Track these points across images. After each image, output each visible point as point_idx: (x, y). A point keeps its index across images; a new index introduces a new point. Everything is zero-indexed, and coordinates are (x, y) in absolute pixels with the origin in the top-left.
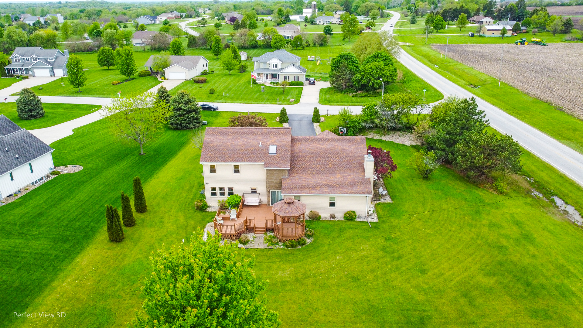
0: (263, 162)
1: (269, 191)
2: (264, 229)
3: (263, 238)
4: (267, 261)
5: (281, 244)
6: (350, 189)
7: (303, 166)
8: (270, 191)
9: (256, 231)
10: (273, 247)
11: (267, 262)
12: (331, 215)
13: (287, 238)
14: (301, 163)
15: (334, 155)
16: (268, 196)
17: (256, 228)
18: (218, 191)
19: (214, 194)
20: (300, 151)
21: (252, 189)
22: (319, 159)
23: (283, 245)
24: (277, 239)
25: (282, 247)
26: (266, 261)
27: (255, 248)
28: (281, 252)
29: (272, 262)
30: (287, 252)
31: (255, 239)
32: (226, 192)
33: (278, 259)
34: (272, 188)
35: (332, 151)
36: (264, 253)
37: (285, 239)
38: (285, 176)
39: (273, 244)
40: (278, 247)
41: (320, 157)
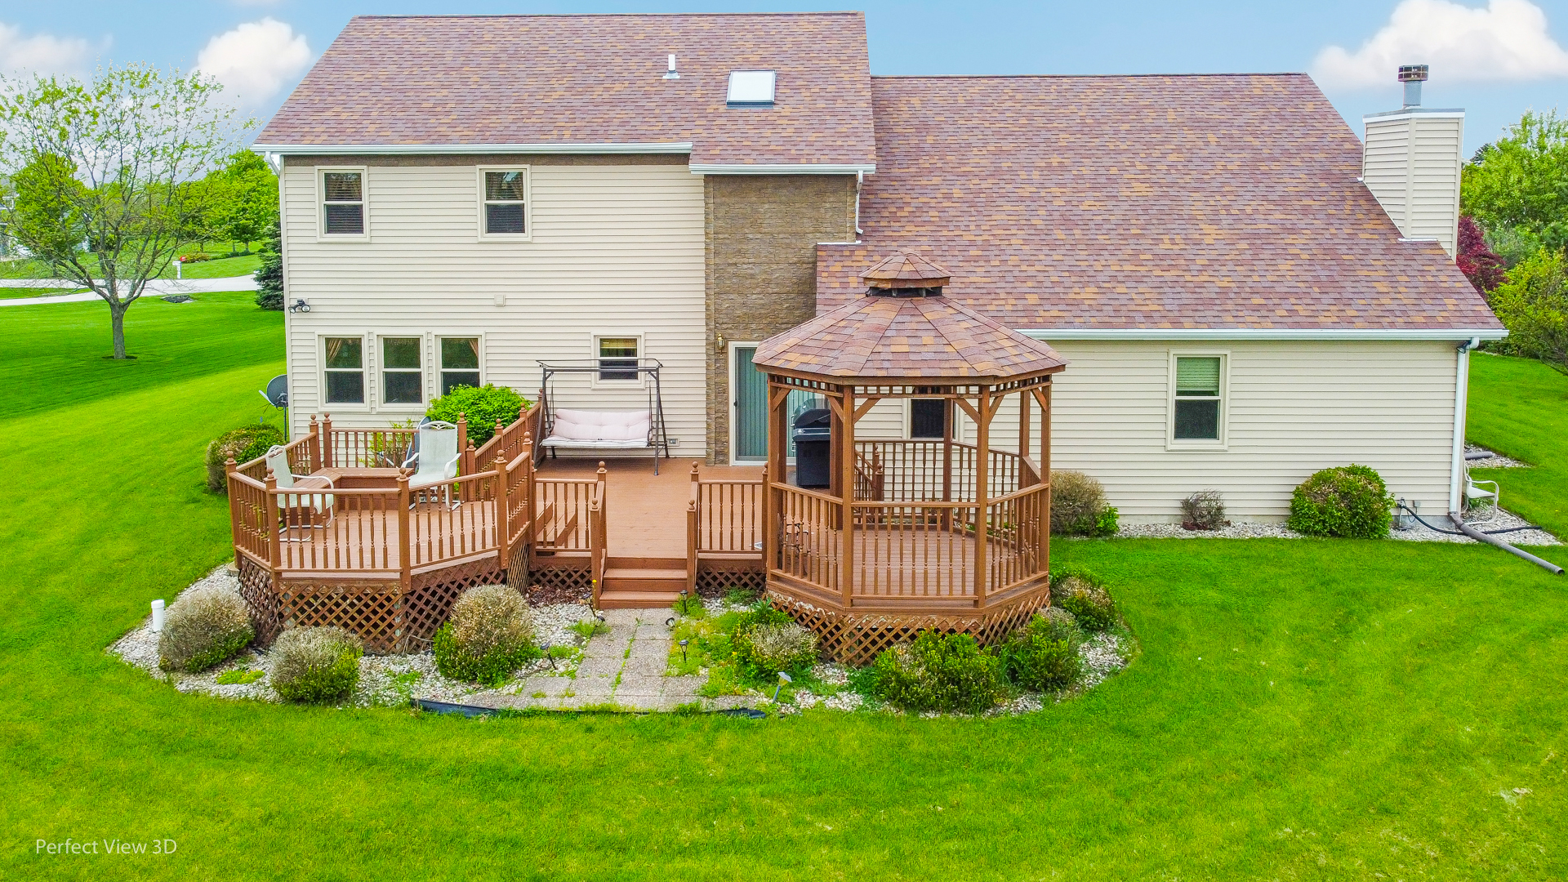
0: (682, 139)
1: (723, 350)
2: (682, 574)
3: (662, 636)
4: (698, 833)
5: (833, 675)
6: (1326, 299)
7: (957, 193)
8: (732, 346)
9: (606, 586)
10: (760, 699)
11: (692, 850)
12: (1189, 506)
13: (897, 622)
14: (936, 180)
15: (1149, 145)
16: (716, 390)
17: (612, 563)
18: (373, 369)
19: (345, 388)
20: (924, 128)
21: (604, 352)
22: (1055, 160)
23: (860, 685)
24: (796, 631)
25: (849, 701)
26: (687, 835)
27: (573, 704)
28: (850, 741)
29: (754, 848)
30: (917, 744)
31: (595, 646)
32: (431, 368)
33: (825, 811)
34: (743, 323)
35: (1126, 127)
36: (672, 749)
37: (881, 621)
38: (838, 233)
39: (766, 676)
40: (806, 700)
41: (1059, 151)
